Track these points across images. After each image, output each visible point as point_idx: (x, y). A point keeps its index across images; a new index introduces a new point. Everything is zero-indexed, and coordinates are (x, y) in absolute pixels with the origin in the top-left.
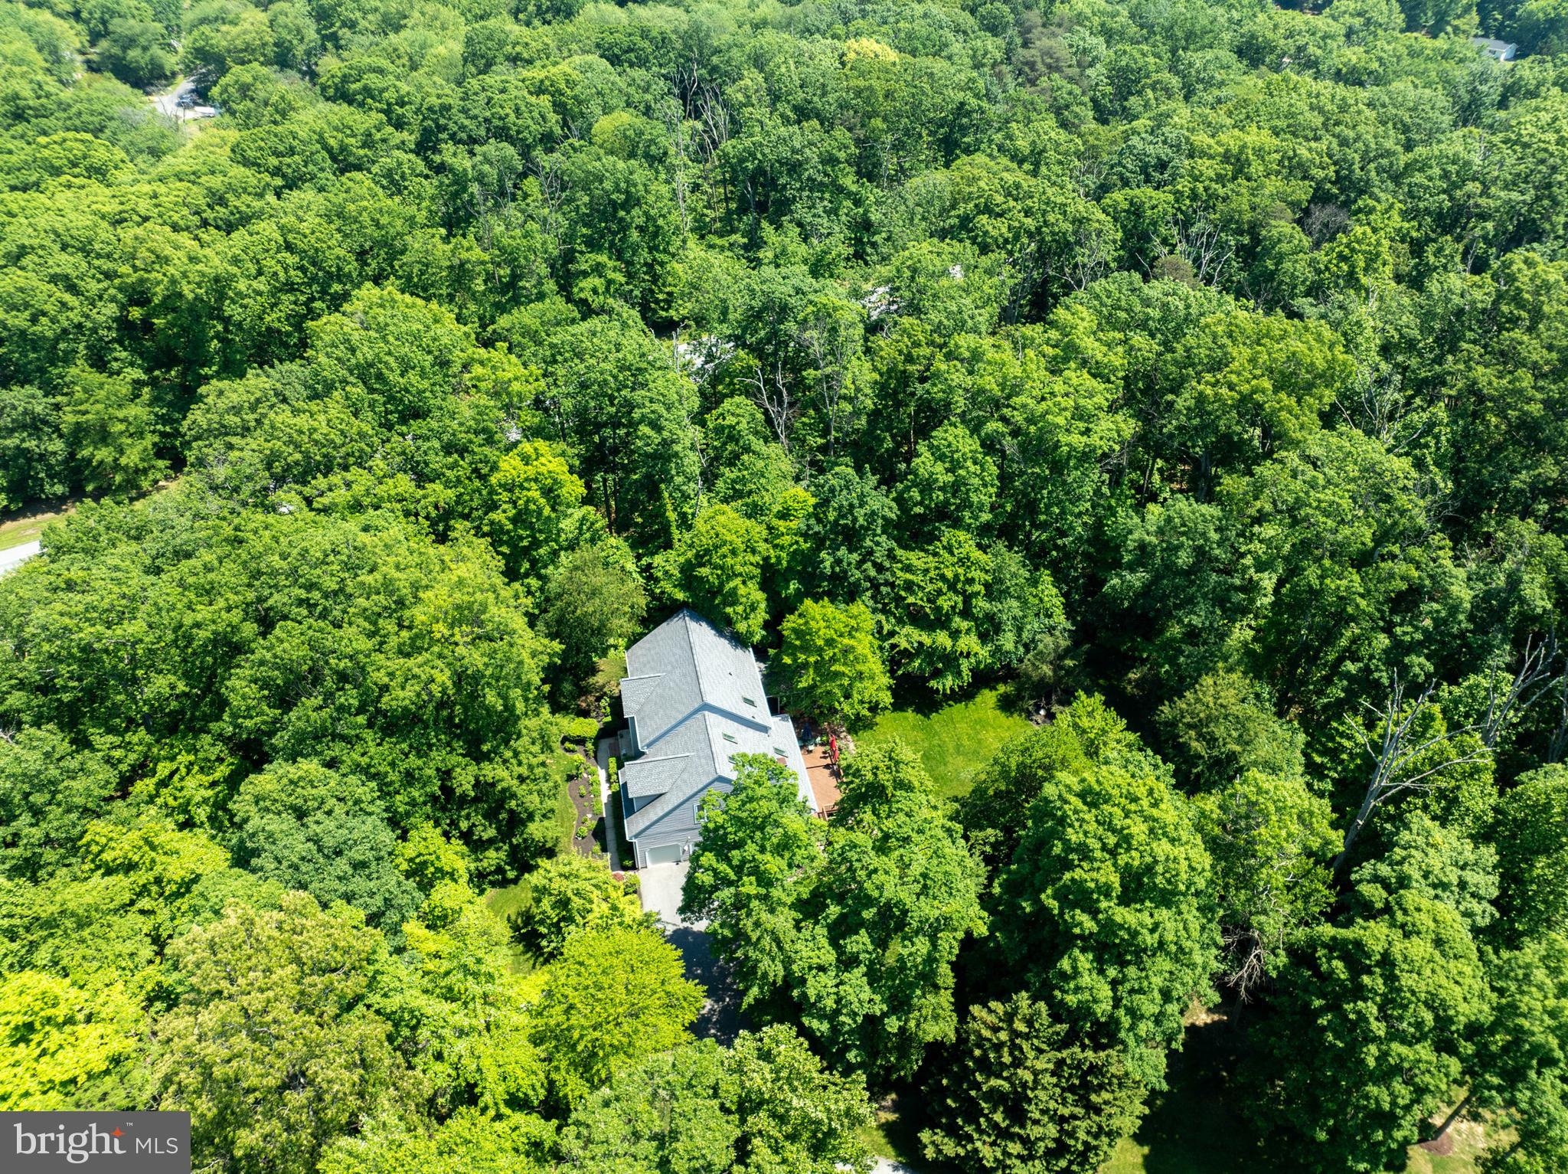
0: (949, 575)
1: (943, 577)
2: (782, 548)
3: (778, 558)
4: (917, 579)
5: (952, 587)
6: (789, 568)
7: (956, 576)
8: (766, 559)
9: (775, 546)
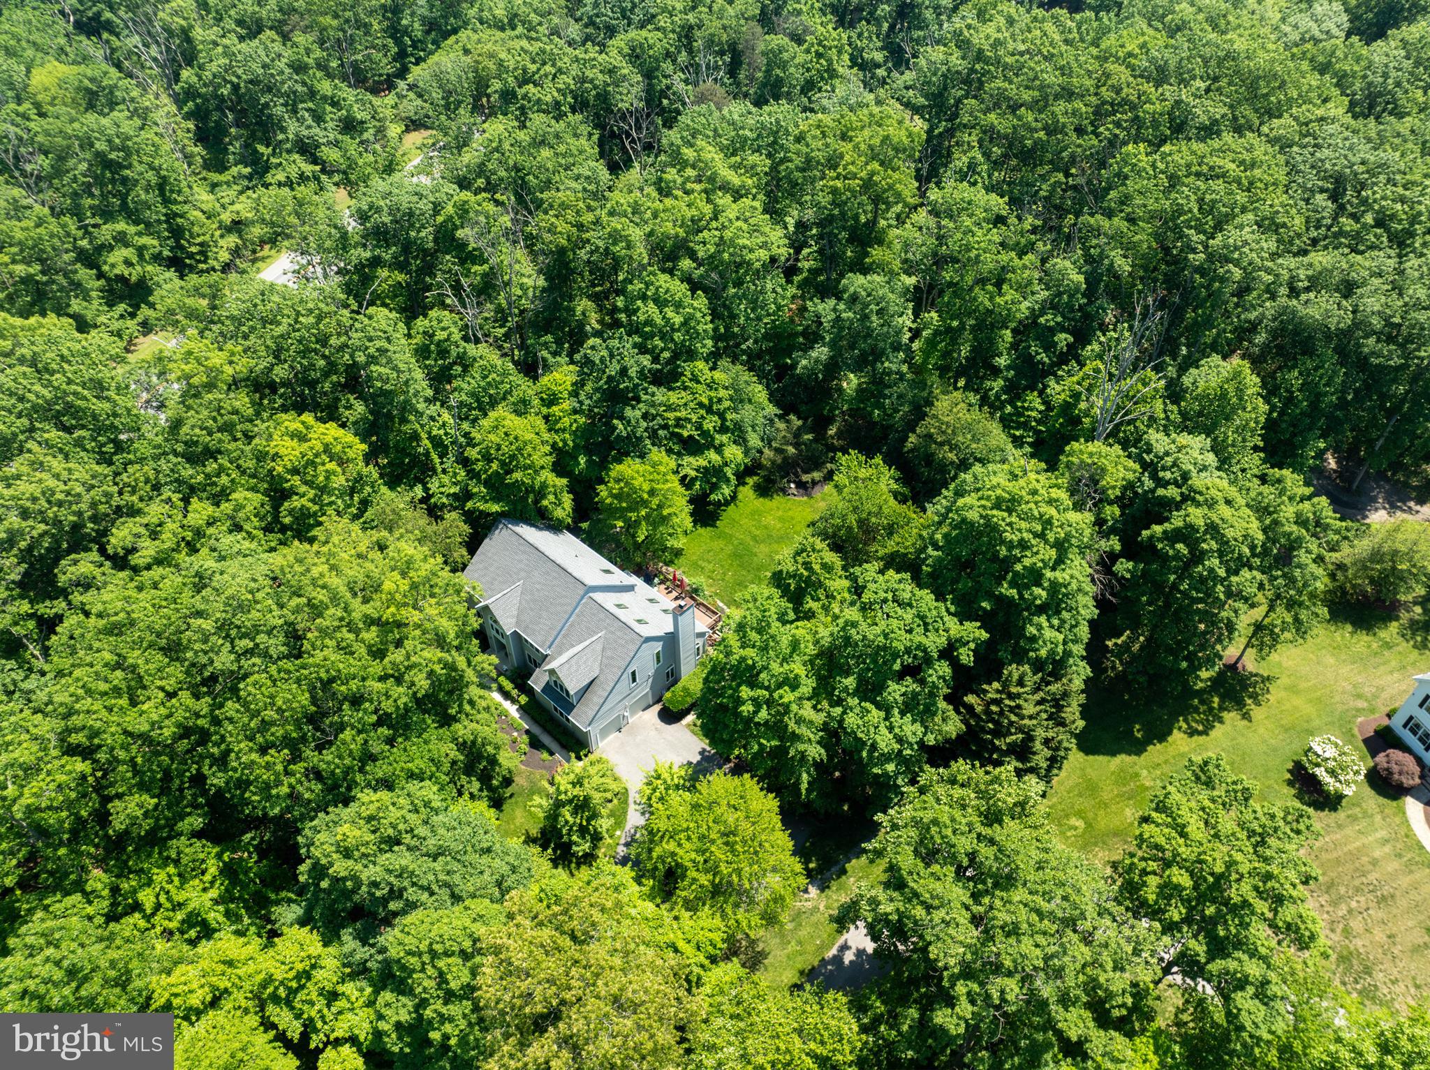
0: (706, 401)
1: (701, 405)
2: (564, 430)
3: (564, 441)
4: (682, 414)
5: (710, 410)
6: (576, 446)
7: (711, 400)
8: (554, 446)
9: (557, 431)
